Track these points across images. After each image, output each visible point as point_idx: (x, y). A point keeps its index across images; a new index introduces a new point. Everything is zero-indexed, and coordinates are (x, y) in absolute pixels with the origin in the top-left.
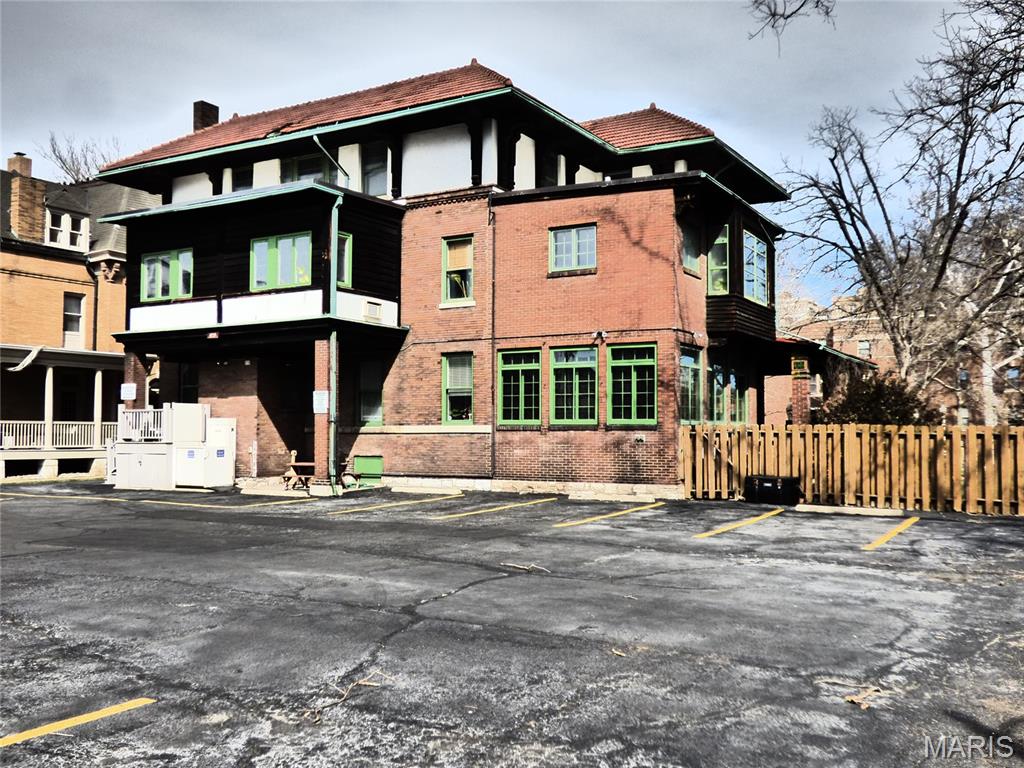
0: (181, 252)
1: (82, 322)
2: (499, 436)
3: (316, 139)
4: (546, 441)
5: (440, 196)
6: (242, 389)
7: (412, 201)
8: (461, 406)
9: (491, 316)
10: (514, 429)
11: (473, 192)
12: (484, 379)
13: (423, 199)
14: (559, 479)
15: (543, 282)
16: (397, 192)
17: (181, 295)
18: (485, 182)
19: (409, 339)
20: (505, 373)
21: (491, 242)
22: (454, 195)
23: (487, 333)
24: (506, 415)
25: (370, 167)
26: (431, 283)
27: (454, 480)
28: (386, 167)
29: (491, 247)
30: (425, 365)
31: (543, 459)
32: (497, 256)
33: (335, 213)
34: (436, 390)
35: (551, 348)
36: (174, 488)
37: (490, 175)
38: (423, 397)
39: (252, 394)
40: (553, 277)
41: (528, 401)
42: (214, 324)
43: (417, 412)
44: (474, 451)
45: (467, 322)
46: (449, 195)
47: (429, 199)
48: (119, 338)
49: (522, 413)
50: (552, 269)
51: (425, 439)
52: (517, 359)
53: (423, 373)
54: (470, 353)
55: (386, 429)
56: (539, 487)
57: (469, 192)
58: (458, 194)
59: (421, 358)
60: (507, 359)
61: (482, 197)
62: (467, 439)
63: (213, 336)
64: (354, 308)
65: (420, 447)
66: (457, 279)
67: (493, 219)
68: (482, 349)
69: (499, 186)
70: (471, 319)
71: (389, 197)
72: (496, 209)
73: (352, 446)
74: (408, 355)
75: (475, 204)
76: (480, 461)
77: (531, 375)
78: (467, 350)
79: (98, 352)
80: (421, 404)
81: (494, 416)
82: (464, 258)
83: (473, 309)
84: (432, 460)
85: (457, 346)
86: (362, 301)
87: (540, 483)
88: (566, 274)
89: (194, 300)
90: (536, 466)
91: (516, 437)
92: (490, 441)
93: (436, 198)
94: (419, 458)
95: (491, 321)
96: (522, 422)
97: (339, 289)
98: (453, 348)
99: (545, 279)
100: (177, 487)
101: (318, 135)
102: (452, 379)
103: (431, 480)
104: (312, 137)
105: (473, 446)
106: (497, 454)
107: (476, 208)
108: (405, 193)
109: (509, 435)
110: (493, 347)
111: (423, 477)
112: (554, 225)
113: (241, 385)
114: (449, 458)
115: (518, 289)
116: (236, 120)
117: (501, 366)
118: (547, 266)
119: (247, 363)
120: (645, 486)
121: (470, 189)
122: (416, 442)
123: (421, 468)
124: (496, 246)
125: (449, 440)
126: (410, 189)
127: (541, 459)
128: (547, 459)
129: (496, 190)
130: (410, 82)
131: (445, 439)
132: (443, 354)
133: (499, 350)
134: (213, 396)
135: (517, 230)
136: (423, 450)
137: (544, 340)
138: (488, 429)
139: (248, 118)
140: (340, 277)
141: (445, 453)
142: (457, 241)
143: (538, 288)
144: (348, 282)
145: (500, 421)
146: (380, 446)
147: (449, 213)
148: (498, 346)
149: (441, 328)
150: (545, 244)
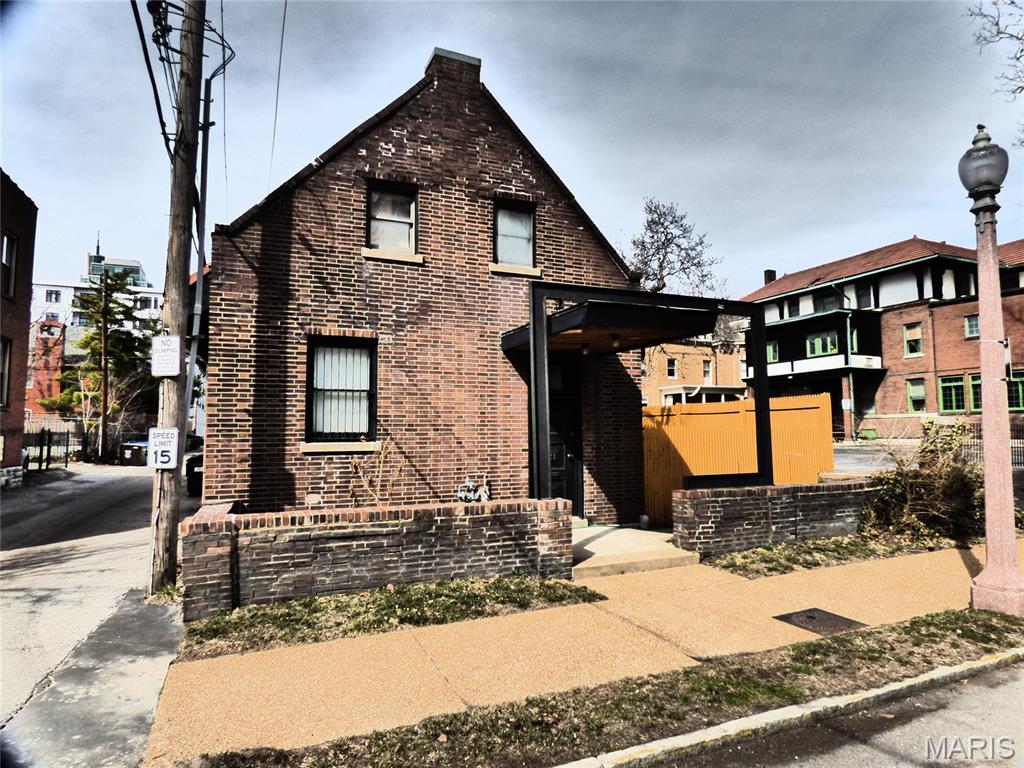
1: (711, 373)
7: (886, 309)
8: (919, 404)
9: (933, 361)
12: (932, 390)
13: (892, 308)
15: (962, 342)
16: (877, 306)
17: (772, 361)
18: (926, 297)
19: (888, 373)
20: (943, 388)
21: (931, 324)
22: (909, 304)
23: (932, 368)
24: (945, 408)
25: (860, 293)
26: (898, 347)
28: (870, 294)
29: (932, 327)
30: (898, 385)
32: (936, 332)
33: (848, 320)
34: (904, 397)
35: (969, 374)
37: (928, 292)
38: (897, 401)
40: (968, 340)
41: (957, 400)
42: (790, 372)
43: (894, 408)
45: (920, 364)
46: (906, 304)
47: (895, 307)
48: (744, 380)
49: (954, 407)
50: (968, 336)
51: (899, 420)
52: (950, 380)
53: (897, 389)
54: (923, 379)
55: (877, 416)
58: (911, 304)
59: (895, 382)
60: (944, 381)
61: (925, 304)
63: (790, 377)
64: (859, 362)
66: (913, 344)
67: (932, 314)
68: (930, 377)
69: (934, 297)
70: (922, 362)
71: (872, 307)
72: (934, 309)
73: (860, 425)
74: (889, 380)
75: (920, 307)
77: (960, 389)
78: (920, 377)
79: (719, 386)
80: (896, 404)
81: (938, 409)
82: (916, 333)
83: (923, 357)
84: (904, 431)
85: (914, 376)
86: (863, 358)
89: (779, 362)
91: (954, 417)
93: (899, 307)
95: (934, 363)
96: (955, 410)
97: (852, 354)
98: (912, 377)
99: (964, 341)
101: (834, 285)
102: (917, 392)
104: (831, 285)
107: (922, 310)
108: (881, 306)
110: (936, 375)
112: (968, 315)
114: (913, 429)
115: (949, 346)
116: (786, 277)
117: (941, 384)
118: (965, 334)
121: (918, 301)
122: (895, 422)
124: (935, 327)
126: (883, 303)
129: (932, 300)
130: (880, 250)
131: (910, 420)
132: (907, 380)
133: (939, 377)
135: (946, 318)
136: (899, 426)
137: (965, 370)
138: (935, 415)
139: (792, 275)
140: (852, 349)
141: (911, 427)
142: (911, 326)
143: (960, 346)
144: (856, 350)
145: (942, 411)
146: (874, 424)
148: (939, 375)
149: (905, 368)
150: (963, 323)
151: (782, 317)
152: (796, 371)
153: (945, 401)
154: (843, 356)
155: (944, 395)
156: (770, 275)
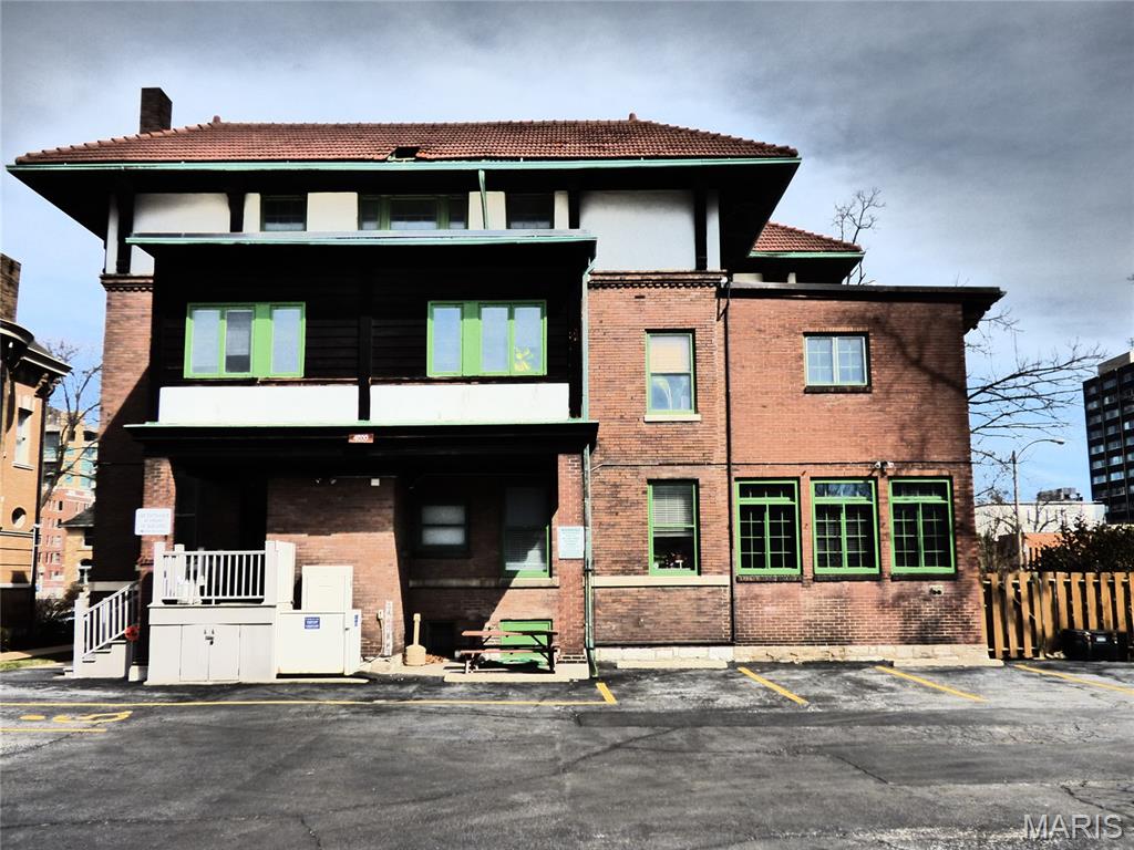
0: (277, 307)
2: (740, 590)
3: (482, 175)
4: (810, 595)
5: (645, 277)
6: (364, 522)
7: (597, 278)
8: (677, 550)
9: (724, 436)
10: (763, 580)
11: (697, 277)
12: (717, 515)
13: (618, 278)
14: (831, 642)
15: (798, 397)
18: (710, 267)
20: (743, 508)
21: (723, 342)
22: (667, 277)
23: (720, 455)
24: (747, 562)
26: (630, 389)
27: (676, 649)
29: (723, 348)
30: (622, 495)
31: (807, 617)
32: (731, 359)
33: (586, 280)
34: (638, 529)
35: (812, 479)
36: (275, 680)
38: (621, 538)
39: (383, 529)
40: (813, 393)
41: (777, 543)
42: (354, 421)
43: (610, 558)
44: (705, 609)
45: (689, 440)
46: (660, 277)
47: (628, 278)
49: (769, 561)
50: (809, 383)
51: (624, 594)
52: (761, 491)
53: (619, 505)
54: (694, 482)
56: (806, 654)
57: (691, 277)
58: (676, 277)
59: (615, 485)
61: (708, 285)
62: (692, 593)
63: (362, 439)
65: (616, 605)
67: (724, 315)
68: (712, 477)
70: (693, 437)
72: (729, 302)
73: (496, 605)
75: (696, 292)
76: (714, 622)
77: (779, 512)
78: (689, 476)
80: (615, 548)
81: (731, 563)
83: (697, 425)
84: (637, 624)
85: (673, 471)
87: (806, 648)
88: (833, 390)
89: (308, 382)
90: (797, 627)
91: (767, 589)
92: (728, 596)
93: (639, 278)
94: (616, 621)
95: (725, 442)
96: (769, 571)
98: (666, 473)
99: (801, 395)
100: (280, 676)
101: (487, 171)
102: (669, 516)
103: (637, 650)
104: (477, 171)
105: (702, 602)
106: (738, 612)
107: (698, 298)
109: (756, 588)
110: (729, 475)
111: (623, 646)
112: (812, 330)
113: (359, 516)
114: (663, 619)
115: (764, 402)
117: (738, 500)
118: (803, 378)
119: (375, 482)
120: (948, 646)
121: (691, 273)
122: (609, 599)
123: (618, 634)
124: (730, 348)
125: (664, 596)
127: (803, 618)
128: (811, 618)
131: (657, 594)
132: (650, 482)
133: (737, 479)
134: (302, 532)
135: (760, 331)
136: (621, 609)
137: (804, 468)
138: (725, 580)
141: (658, 614)
143: (792, 405)
145: (739, 570)
146: (547, 605)
147: (657, 298)
148: (735, 474)
149: (646, 447)
150: (800, 351)
151: (237, 224)
152: (378, 418)
153: (745, 545)
154: (563, 389)
155: (745, 529)
156: (156, 106)
